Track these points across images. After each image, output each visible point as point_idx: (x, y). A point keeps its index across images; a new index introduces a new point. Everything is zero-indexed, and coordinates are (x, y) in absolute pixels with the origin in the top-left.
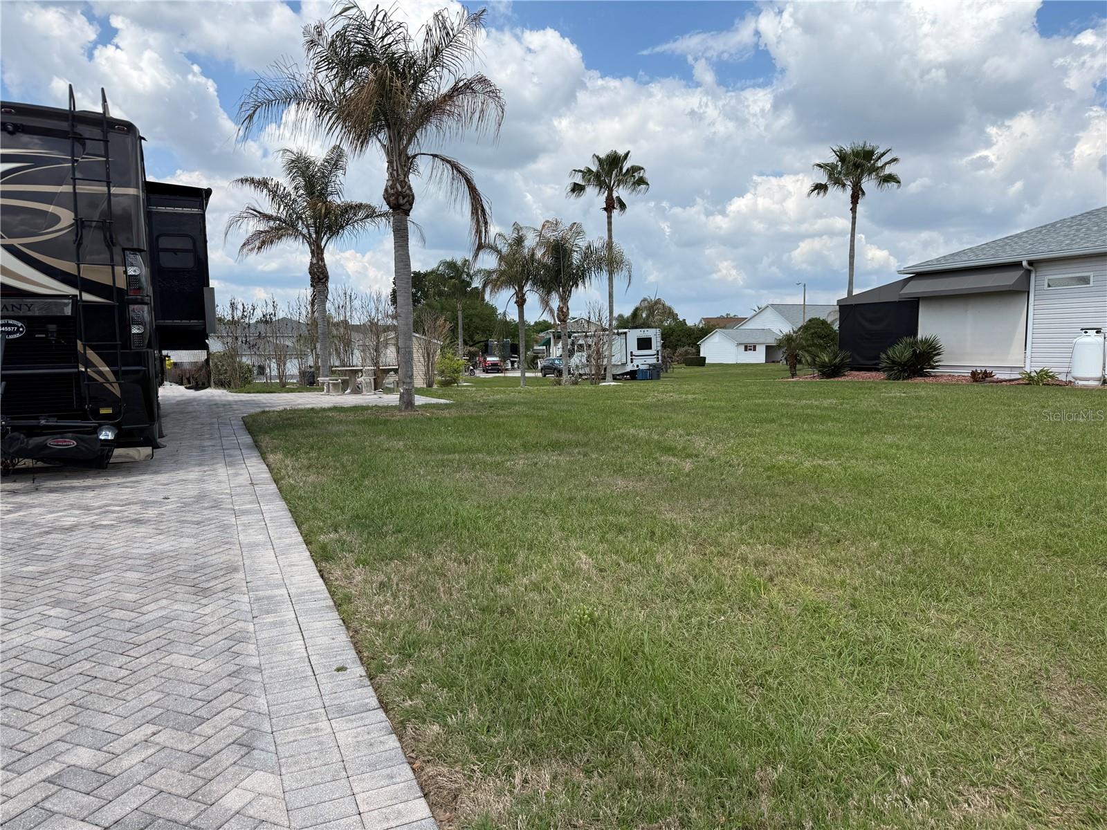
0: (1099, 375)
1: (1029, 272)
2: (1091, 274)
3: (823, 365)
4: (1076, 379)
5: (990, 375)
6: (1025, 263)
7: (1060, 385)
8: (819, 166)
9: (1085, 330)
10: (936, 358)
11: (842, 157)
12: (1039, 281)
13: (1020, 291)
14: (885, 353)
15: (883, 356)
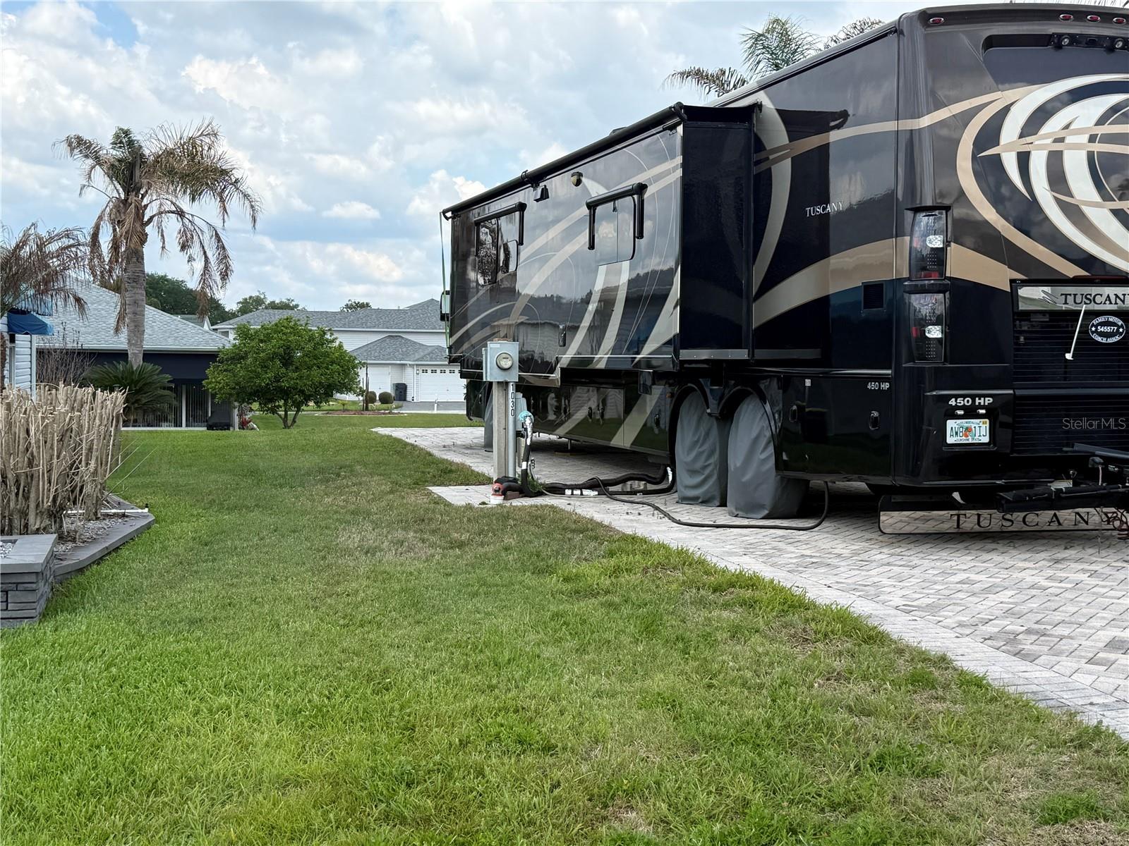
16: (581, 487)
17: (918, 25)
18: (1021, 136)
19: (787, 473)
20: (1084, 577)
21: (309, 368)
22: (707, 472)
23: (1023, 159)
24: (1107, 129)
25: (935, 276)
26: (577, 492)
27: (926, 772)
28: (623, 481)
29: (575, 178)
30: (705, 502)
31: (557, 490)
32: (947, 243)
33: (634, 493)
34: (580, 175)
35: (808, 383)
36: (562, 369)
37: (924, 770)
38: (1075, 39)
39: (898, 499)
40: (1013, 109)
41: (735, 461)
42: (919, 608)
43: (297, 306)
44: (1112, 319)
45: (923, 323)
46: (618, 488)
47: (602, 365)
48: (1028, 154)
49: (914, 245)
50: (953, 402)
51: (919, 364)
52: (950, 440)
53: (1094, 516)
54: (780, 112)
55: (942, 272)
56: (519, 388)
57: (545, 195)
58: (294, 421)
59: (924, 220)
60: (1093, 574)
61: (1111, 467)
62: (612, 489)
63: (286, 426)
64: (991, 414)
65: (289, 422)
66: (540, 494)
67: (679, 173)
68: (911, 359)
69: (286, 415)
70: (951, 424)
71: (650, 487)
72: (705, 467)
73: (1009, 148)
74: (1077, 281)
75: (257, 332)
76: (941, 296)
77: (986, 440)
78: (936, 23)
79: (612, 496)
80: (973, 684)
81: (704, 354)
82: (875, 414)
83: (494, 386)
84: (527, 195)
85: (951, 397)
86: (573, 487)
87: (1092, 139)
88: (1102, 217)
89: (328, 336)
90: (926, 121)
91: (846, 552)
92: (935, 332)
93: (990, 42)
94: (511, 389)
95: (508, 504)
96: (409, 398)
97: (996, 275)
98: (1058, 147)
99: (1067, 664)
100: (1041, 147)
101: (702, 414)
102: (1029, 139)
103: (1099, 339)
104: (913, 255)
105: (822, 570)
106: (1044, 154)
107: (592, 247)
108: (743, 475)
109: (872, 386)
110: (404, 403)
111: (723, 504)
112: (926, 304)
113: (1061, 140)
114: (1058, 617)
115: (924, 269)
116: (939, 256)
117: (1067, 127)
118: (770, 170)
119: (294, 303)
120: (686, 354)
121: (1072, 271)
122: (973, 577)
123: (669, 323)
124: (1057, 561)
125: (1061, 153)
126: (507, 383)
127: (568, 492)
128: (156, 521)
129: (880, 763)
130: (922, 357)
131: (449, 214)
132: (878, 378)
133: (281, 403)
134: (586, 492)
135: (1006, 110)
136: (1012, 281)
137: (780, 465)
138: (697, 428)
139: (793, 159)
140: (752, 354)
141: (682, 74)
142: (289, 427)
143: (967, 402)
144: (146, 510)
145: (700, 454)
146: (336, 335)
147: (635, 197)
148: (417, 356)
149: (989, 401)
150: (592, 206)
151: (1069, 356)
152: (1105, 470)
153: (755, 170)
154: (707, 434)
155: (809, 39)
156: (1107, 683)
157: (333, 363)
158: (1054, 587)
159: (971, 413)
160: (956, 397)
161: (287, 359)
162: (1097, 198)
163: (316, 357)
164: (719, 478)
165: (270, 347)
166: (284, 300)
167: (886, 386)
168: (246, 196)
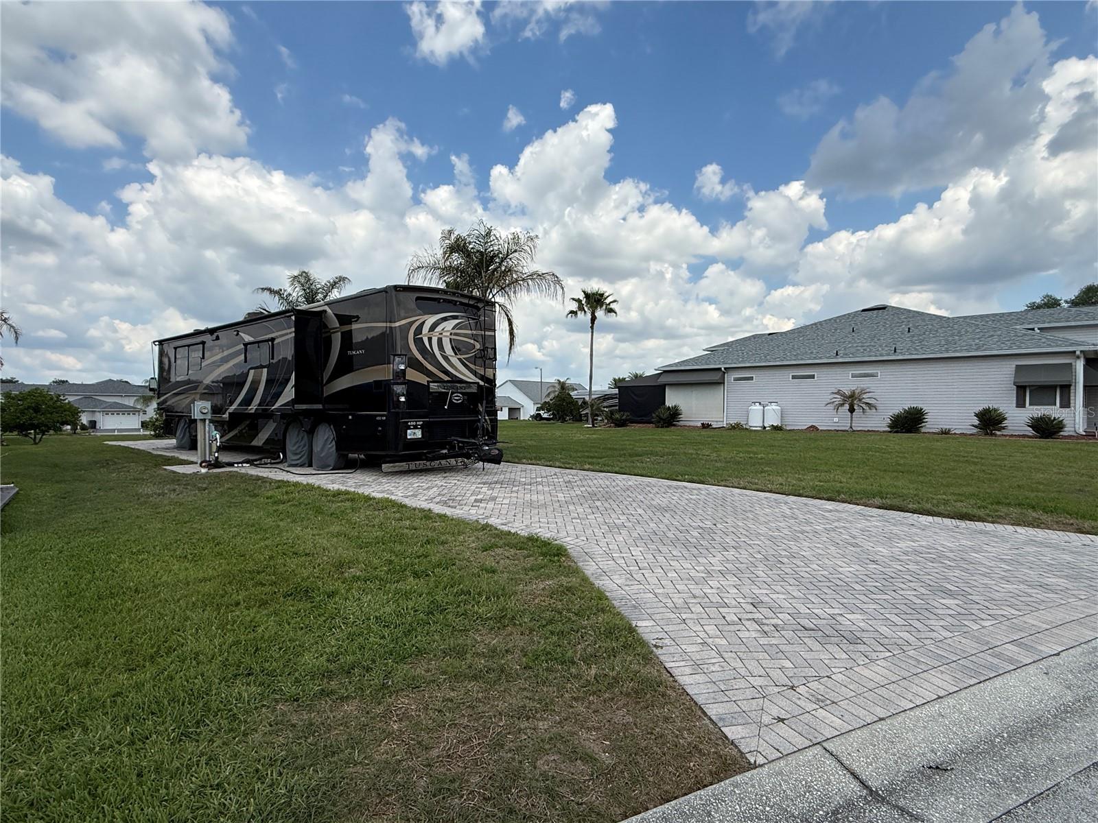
0: (761, 425)
1: (724, 373)
2: (754, 376)
3: (617, 420)
4: (751, 427)
5: (711, 425)
6: (723, 369)
7: (743, 429)
8: (573, 299)
9: (755, 403)
10: (680, 416)
11: (587, 296)
12: (730, 378)
13: (721, 383)
14: (655, 413)
15: (654, 415)
16: (242, 463)
17: (393, 290)
18: (429, 332)
19: (341, 452)
20: (456, 481)
21: (51, 413)
22: (303, 453)
23: (430, 339)
24: (455, 331)
25: (402, 379)
26: (240, 465)
27: (443, 543)
28: (260, 459)
29: (235, 333)
30: (302, 466)
31: (231, 465)
32: (406, 368)
33: (267, 464)
34: (238, 331)
35: (350, 417)
36: (229, 413)
37: (442, 542)
38: (445, 300)
39: (388, 459)
40: (426, 322)
41: (316, 449)
42: (409, 496)
43: (18, 381)
44: (459, 395)
45: (399, 395)
46: (258, 462)
47: (253, 411)
48: (431, 338)
49: (395, 368)
50: (409, 424)
51: (397, 410)
52: (409, 437)
53: (453, 461)
54: (335, 315)
55: (404, 377)
56: (211, 421)
57: (218, 338)
58: (40, 440)
59: (397, 359)
60: (458, 480)
61: (460, 445)
62: (255, 463)
63: (36, 444)
64: (422, 428)
65: (37, 441)
66: (223, 467)
67: (293, 335)
68: (394, 408)
69: (35, 437)
70: (409, 431)
71: (273, 461)
72: (301, 452)
73: (425, 335)
74: (448, 381)
75: (16, 395)
76: (404, 386)
77: (420, 436)
78: (400, 291)
79: (256, 465)
80: (443, 517)
81: (304, 407)
82: (380, 429)
83: (198, 421)
84: (207, 338)
85: (408, 422)
86: (238, 463)
87: (451, 334)
88: (454, 360)
89: (62, 398)
90: (397, 324)
91: (370, 480)
92: (403, 399)
93: (418, 298)
94: (207, 422)
95: (211, 471)
96: (98, 427)
97: (422, 379)
98: (440, 336)
99: (467, 508)
100: (435, 336)
101: (299, 431)
102: (431, 333)
103: (455, 401)
104: (395, 371)
105: (366, 487)
106: (436, 338)
107: (246, 361)
108: (321, 453)
109: (378, 418)
110: (95, 430)
111: (310, 465)
112: (399, 389)
113: (442, 334)
114: (456, 495)
115: (398, 376)
116: (404, 372)
117: (443, 329)
118: (330, 336)
119: (16, 380)
120: (297, 407)
121: (446, 378)
122: (421, 485)
123: (289, 393)
124: (445, 477)
125: (441, 338)
126: (205, 420)
127: (236, 465)
128: (20, 490)
129: (428, 542)
130: (399, 408)
131: (157, 343)
132: (381, 416)
133: (32, 431)
134: (244, 465)
135: (424, 322)
136: (428, 381)
137: (337, 449)
138: (298, 435)
139: (342, 333)
140: (323, 406)
141: (262, 289)
142: (37, 444)
143: (414, 423)
144: (12, 485)
145: (299, 447)
146: (66, 397)
147: (270, 343)
148: (102, 407)
149: (421, 423)
150: (246, 345)
151: (446, 407)
152: (458, 445)
153: (324, 336)
154: (302, 438)
155: (318, 281)
156: (481, 512)
157: (65, 411)
158: (449, 486)
159: (415, 427)
160: (411, 422)
161: (37, 410)
162: (453, 354)
163: (54, 408)
164: (308, 455)
165: (26, 404)
166: (9, 378)
167: (385, 418)
168: (12, 326)
